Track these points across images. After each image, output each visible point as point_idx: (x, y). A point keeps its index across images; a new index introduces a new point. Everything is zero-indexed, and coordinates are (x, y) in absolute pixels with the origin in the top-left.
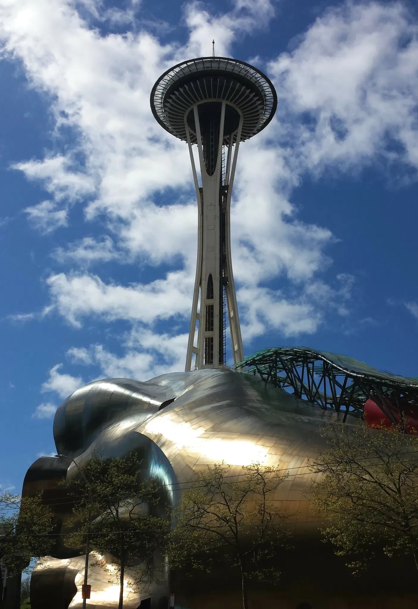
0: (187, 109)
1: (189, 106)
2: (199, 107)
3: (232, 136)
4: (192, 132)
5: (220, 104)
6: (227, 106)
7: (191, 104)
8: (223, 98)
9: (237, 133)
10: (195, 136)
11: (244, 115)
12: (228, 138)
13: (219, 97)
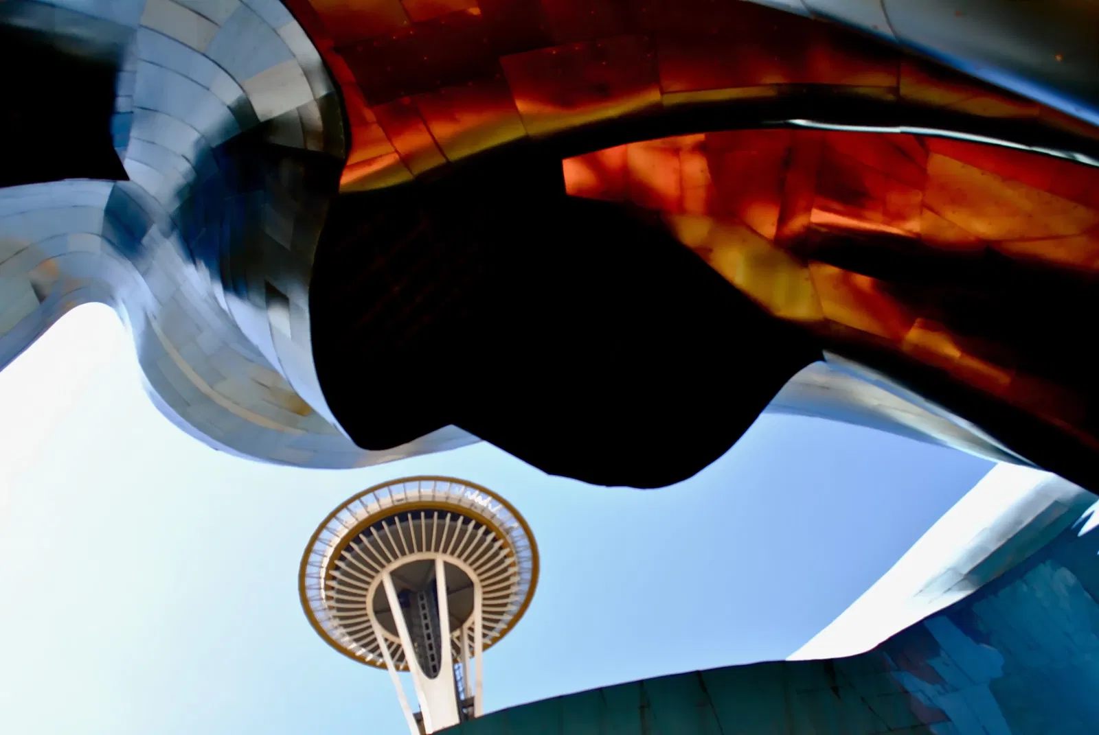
0: (368, 583)
1: (372, 577)
2: (393, 574)
3: (466, 632)
4: (392, 638)
5: (432, 563)
6: (447, 566)
7: (377, 572)
8: (437, 550)
9: (473, 623)
10: (399, 646)
11: (482, 581)
12: (458, 638)
13: (428, 549)
